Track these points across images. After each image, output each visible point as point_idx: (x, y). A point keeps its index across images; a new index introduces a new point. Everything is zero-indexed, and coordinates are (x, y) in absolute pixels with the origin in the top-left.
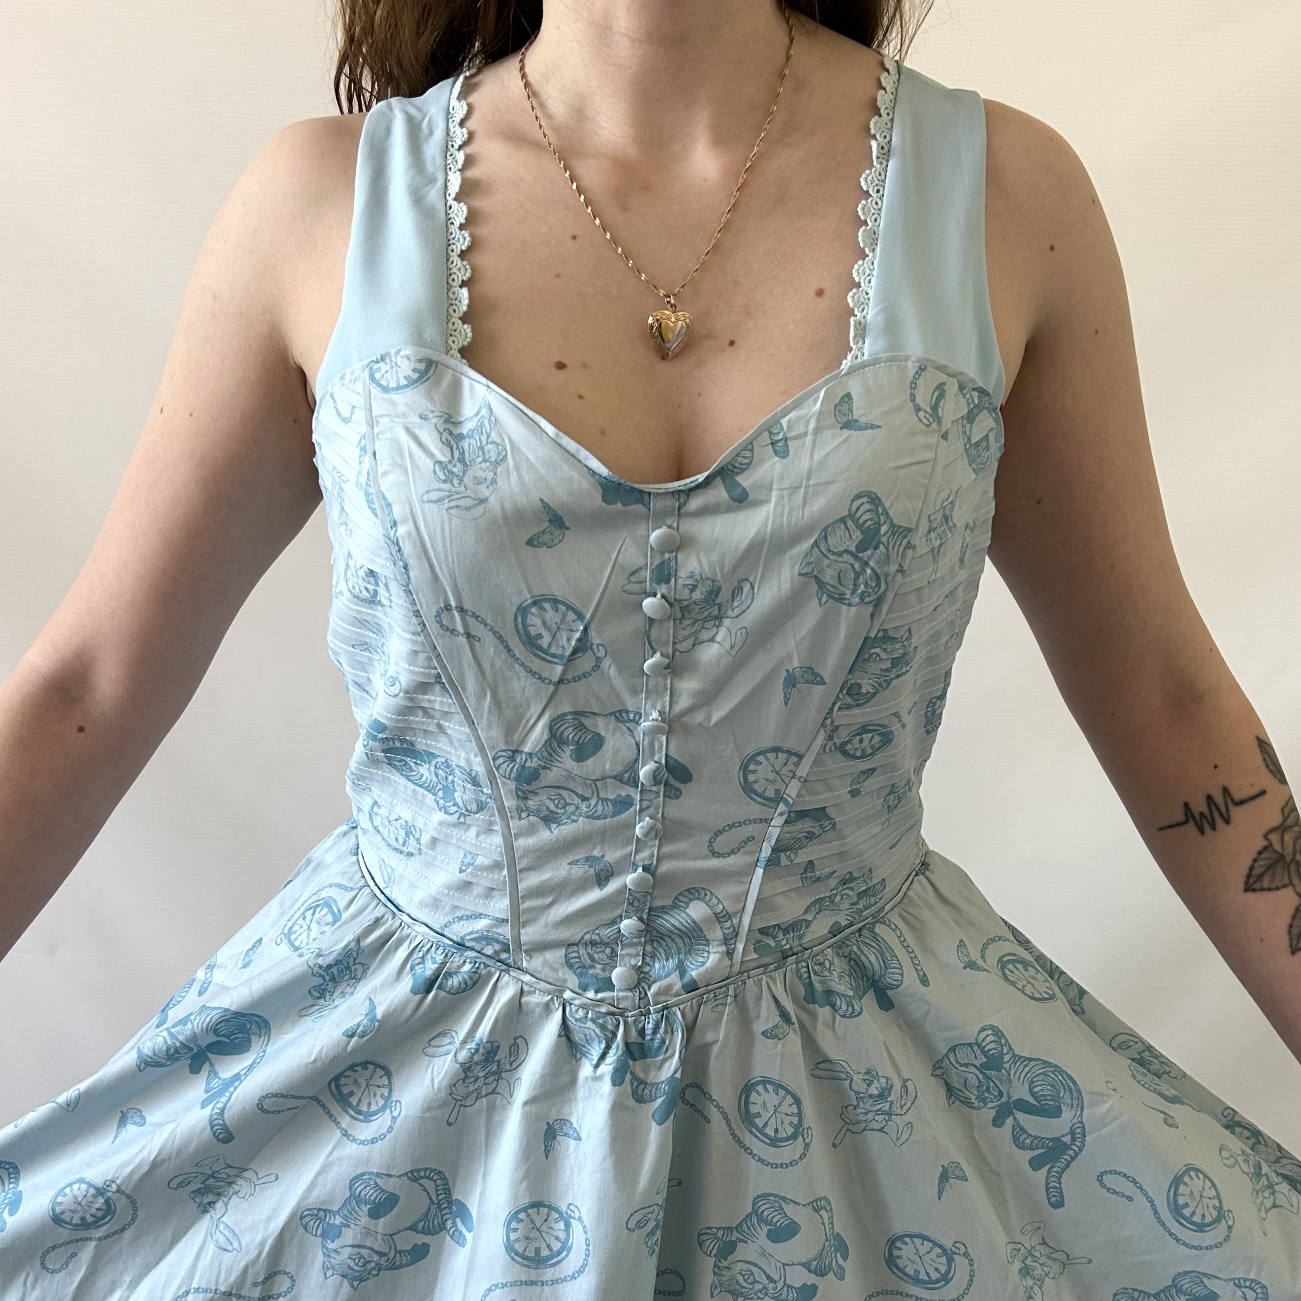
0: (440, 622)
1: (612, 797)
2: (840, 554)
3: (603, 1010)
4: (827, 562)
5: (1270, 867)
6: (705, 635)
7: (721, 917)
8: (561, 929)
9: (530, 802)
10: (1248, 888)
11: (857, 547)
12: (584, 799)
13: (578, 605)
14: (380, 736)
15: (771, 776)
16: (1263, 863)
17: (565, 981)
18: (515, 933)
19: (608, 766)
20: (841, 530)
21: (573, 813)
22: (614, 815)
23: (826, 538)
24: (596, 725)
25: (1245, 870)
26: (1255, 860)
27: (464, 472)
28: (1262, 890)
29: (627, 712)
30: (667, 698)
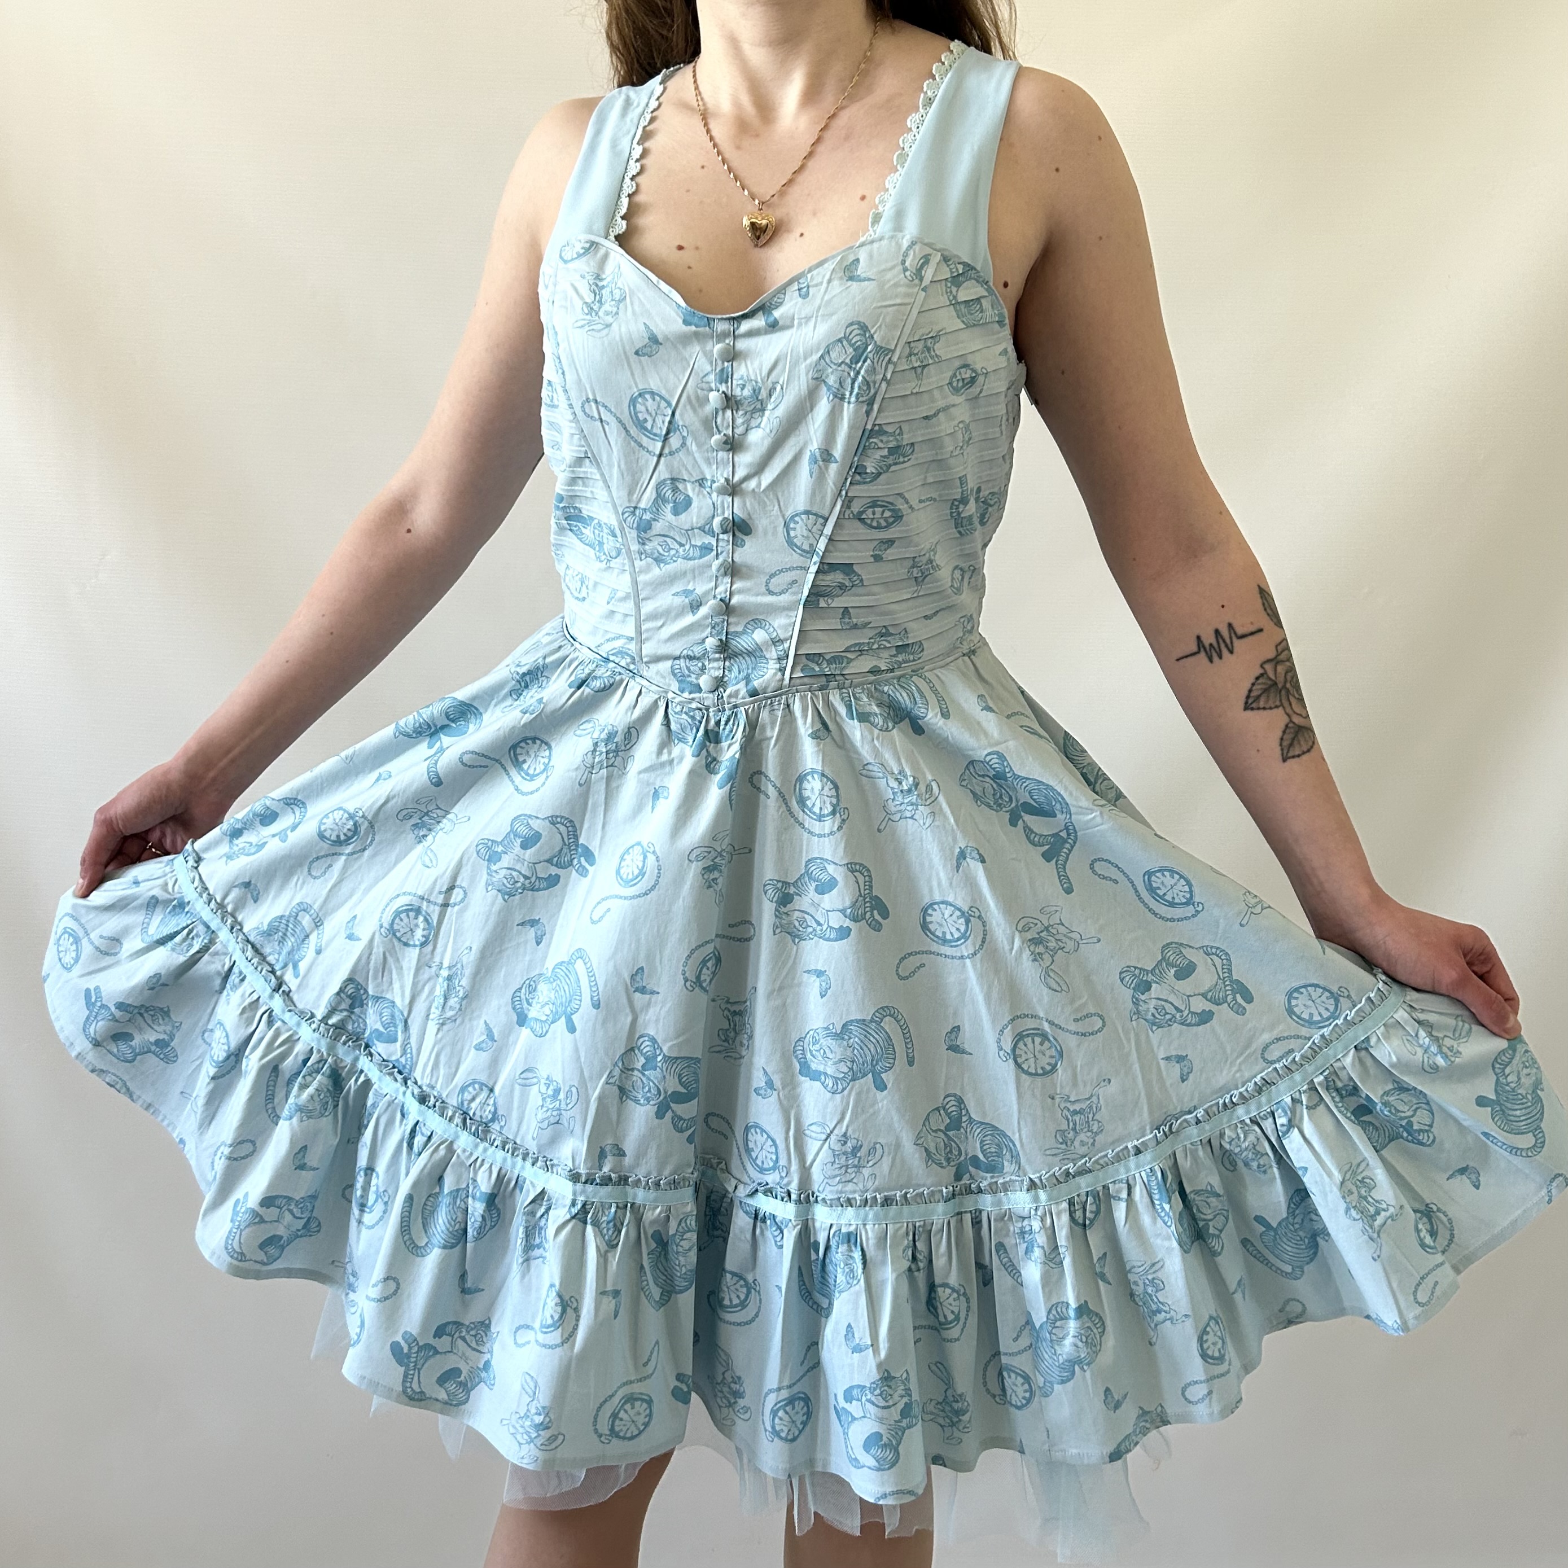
0: (584, 411)
1: (699, 544)
2: (840, 365)
3: (694, 705)
4: (830, 370)
5: (1265, 691)
6: (753, 423)
7: (776, 642)
8: (668, 644)
9: (647, 547)
10: (1247, 707)
11: (851, 360)
12: (681, 545)
13: (667, 396)
14: (561, 505)
15: (805, 533)
16: (1259, 687)
17: (670, 685)
18: (638, 648)
19: (695, 520)
20: (838, 348)
21: (674, 555)
22: (701, 557)
23: (828, 352)
24: (686, 488)
25: (1246, 693)
26: (1253, 684)
27: (600, 308)
28: (1259, 709)
29: (707, 480)
30: (731, 469)
